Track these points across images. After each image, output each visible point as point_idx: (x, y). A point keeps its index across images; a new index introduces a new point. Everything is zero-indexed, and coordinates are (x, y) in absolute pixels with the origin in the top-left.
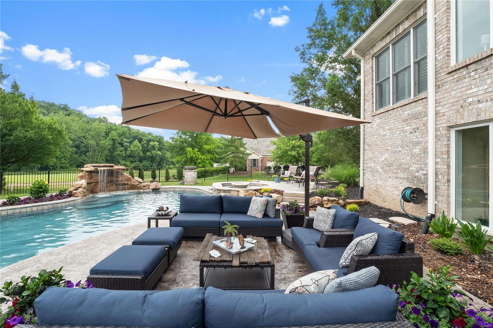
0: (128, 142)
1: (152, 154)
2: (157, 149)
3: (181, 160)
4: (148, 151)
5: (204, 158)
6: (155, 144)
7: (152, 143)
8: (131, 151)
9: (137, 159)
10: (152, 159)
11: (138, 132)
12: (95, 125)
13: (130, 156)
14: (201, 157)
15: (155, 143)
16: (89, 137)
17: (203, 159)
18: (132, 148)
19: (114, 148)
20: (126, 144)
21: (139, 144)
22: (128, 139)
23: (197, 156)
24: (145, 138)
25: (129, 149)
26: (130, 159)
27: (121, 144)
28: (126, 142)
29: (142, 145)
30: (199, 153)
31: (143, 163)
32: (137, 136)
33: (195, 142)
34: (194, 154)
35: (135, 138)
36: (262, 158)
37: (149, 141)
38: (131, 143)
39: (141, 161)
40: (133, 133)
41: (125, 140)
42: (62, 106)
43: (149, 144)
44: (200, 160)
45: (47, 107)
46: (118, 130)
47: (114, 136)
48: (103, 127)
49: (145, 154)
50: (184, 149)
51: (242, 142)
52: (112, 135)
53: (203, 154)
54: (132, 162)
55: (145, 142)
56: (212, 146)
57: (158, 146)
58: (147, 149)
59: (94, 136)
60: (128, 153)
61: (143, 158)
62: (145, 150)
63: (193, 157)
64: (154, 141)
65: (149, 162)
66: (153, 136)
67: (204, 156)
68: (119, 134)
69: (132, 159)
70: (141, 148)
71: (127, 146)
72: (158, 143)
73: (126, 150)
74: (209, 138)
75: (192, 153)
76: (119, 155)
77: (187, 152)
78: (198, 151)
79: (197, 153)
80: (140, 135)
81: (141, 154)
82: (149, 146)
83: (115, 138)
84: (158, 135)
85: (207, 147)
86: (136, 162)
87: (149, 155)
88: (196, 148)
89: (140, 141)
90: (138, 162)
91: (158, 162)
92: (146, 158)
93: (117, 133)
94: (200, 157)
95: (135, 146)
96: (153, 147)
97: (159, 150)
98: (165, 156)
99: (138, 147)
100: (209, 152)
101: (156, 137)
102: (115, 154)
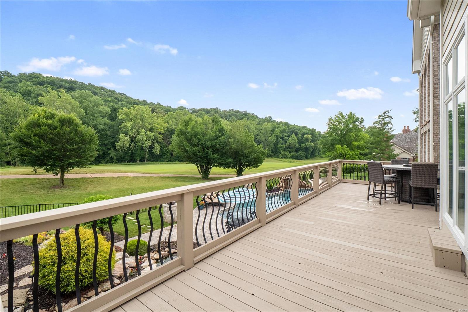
0: (287, 136)
1: (306, 145)
2: (310, 141)
3: (331, 155)
4: (303, 143)
5: (353, 154)
6: (308, 137)
7: (306, 136)
8: (289, 143)
9: (294, 150)
10: (306, 149)
11: (295, 127)
12: (265, 125)
13: (288, 148)
14: (350, 152)
15: (309, 135)
16: (261, 135)
17: (351, 154)
18: (290, 141)
19: (277, 142)
20: (286, 137)
21: (295, 137)
22: (287, 133)
23: (346, 152)
24: (300, 132)
25: (288, 142)
26: (289, 149)
27: (282, 138)
28: (286, 136)
29: (298, 138)
30: (348, 149)
31: (299, 153)
32: (293, 131)
33: (344, 139)
34: (343, 150)
35: (292, 132)
36: (414, 157)
37: (303, 134)
38: (289, 136)
39: (297, 151)
40: (291, 128)
41: (285, 134)
42: (244, 112)
43: (304, 137)
44: (349, 156)
45: (235, 114)
46: (280, 128)
47: (277, 133)
48: (269, 126)
49: (300, 145)
50: (334, 145)
51: (388, 144)
52: (276, 132)
53: (352, 149)
54: (290, 152)
55: (300, 135)
56: (361, 142)
57: (311, 138)
58: (302, 141)
59: (264, 134)
60: (287, 145)
61: (299, 149)
62: (300, 142)
63: (342, 153)
64: (308, 134)
65: (303, 152)
66: (307, 130)
67: (352, 152)
68: (280, 131)
69: (290, 150)
70: (297, 141)
71: (286, 139)
72: (311, 136)
73: (286, 142)
74: (358, 135)
75: (341, 150)
76: (281, 147)
77: (336, 149)
78: (346, 148)
79: (346, 149)
80: (297, 129)
81: (297, 146)
82: (304, 139)
83: (278, 134)
84: (311, 129)
85: (355, 143)
86: (293, 152)
87: (303, 147)
88: (345, 145)
89: (296, 134)
90: (295, 152)
91: (311, 152)
92: (301, 148)
93: (279, 130)
94: (348, 153)
95: (293, 139)
96: (307, 140)
97: (312, 141)
98: (317, 147)
99: (295, 140)
100: (358, 147)
101: (310, 130)
102: (278, 147)
